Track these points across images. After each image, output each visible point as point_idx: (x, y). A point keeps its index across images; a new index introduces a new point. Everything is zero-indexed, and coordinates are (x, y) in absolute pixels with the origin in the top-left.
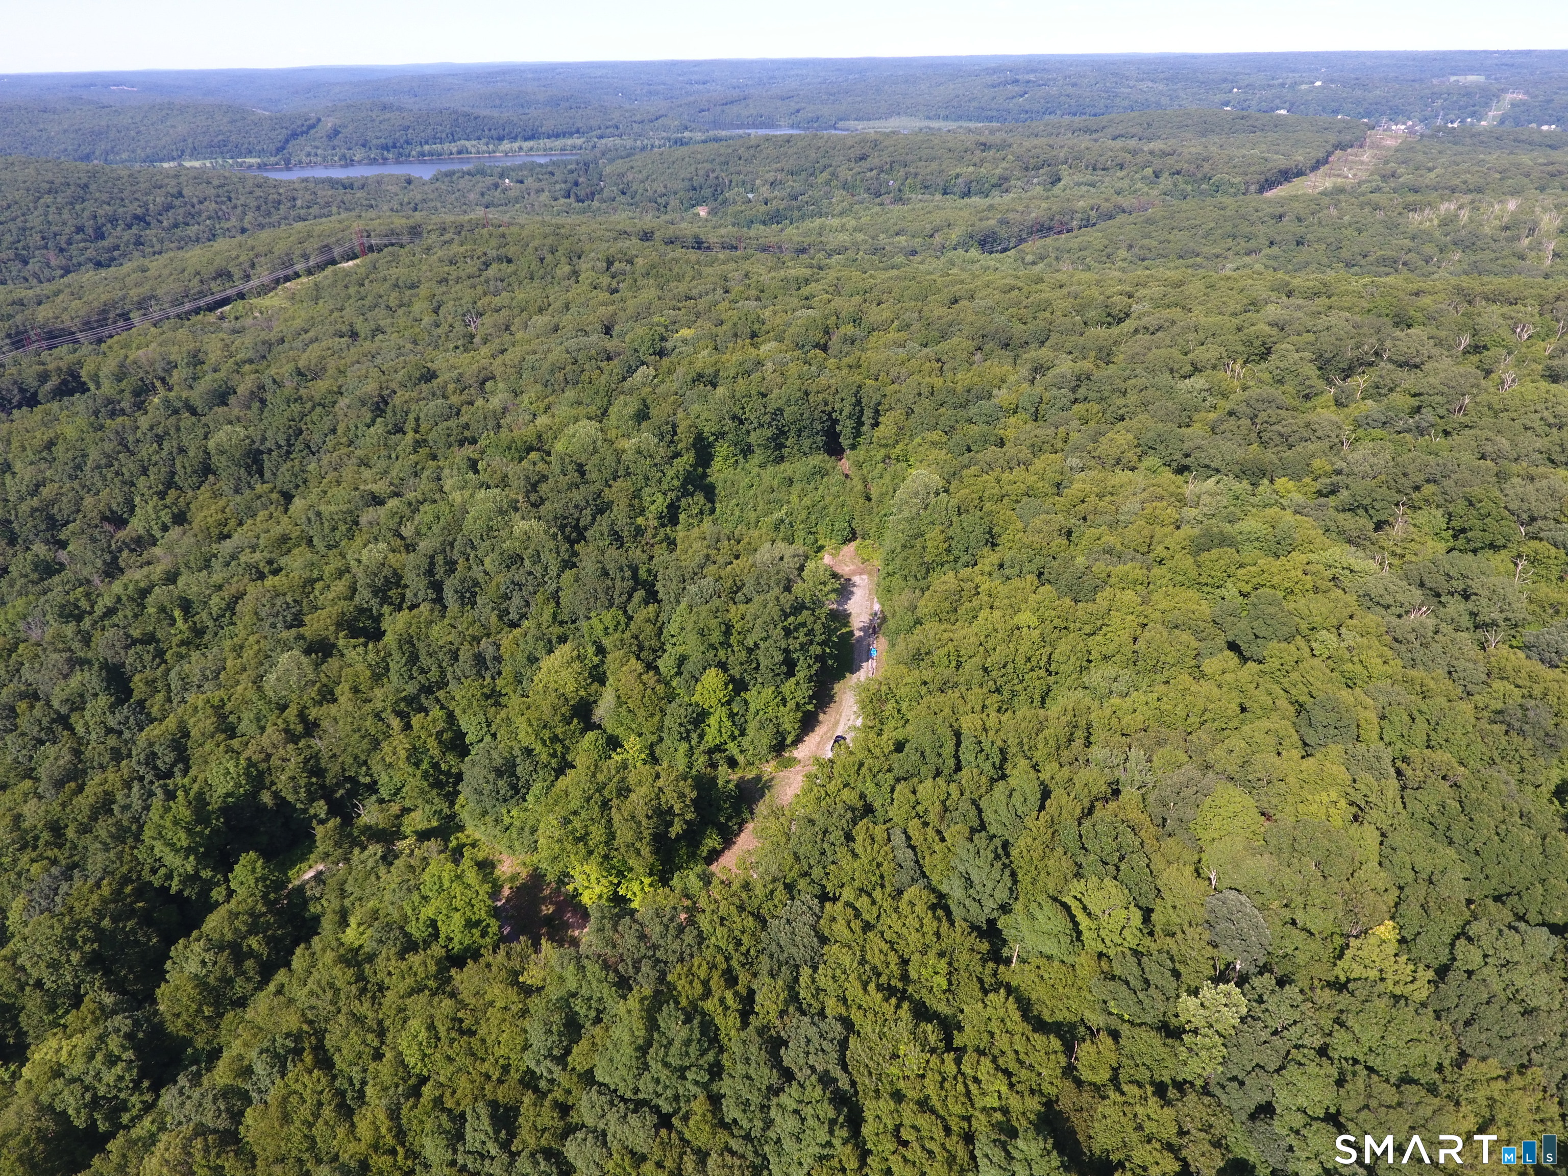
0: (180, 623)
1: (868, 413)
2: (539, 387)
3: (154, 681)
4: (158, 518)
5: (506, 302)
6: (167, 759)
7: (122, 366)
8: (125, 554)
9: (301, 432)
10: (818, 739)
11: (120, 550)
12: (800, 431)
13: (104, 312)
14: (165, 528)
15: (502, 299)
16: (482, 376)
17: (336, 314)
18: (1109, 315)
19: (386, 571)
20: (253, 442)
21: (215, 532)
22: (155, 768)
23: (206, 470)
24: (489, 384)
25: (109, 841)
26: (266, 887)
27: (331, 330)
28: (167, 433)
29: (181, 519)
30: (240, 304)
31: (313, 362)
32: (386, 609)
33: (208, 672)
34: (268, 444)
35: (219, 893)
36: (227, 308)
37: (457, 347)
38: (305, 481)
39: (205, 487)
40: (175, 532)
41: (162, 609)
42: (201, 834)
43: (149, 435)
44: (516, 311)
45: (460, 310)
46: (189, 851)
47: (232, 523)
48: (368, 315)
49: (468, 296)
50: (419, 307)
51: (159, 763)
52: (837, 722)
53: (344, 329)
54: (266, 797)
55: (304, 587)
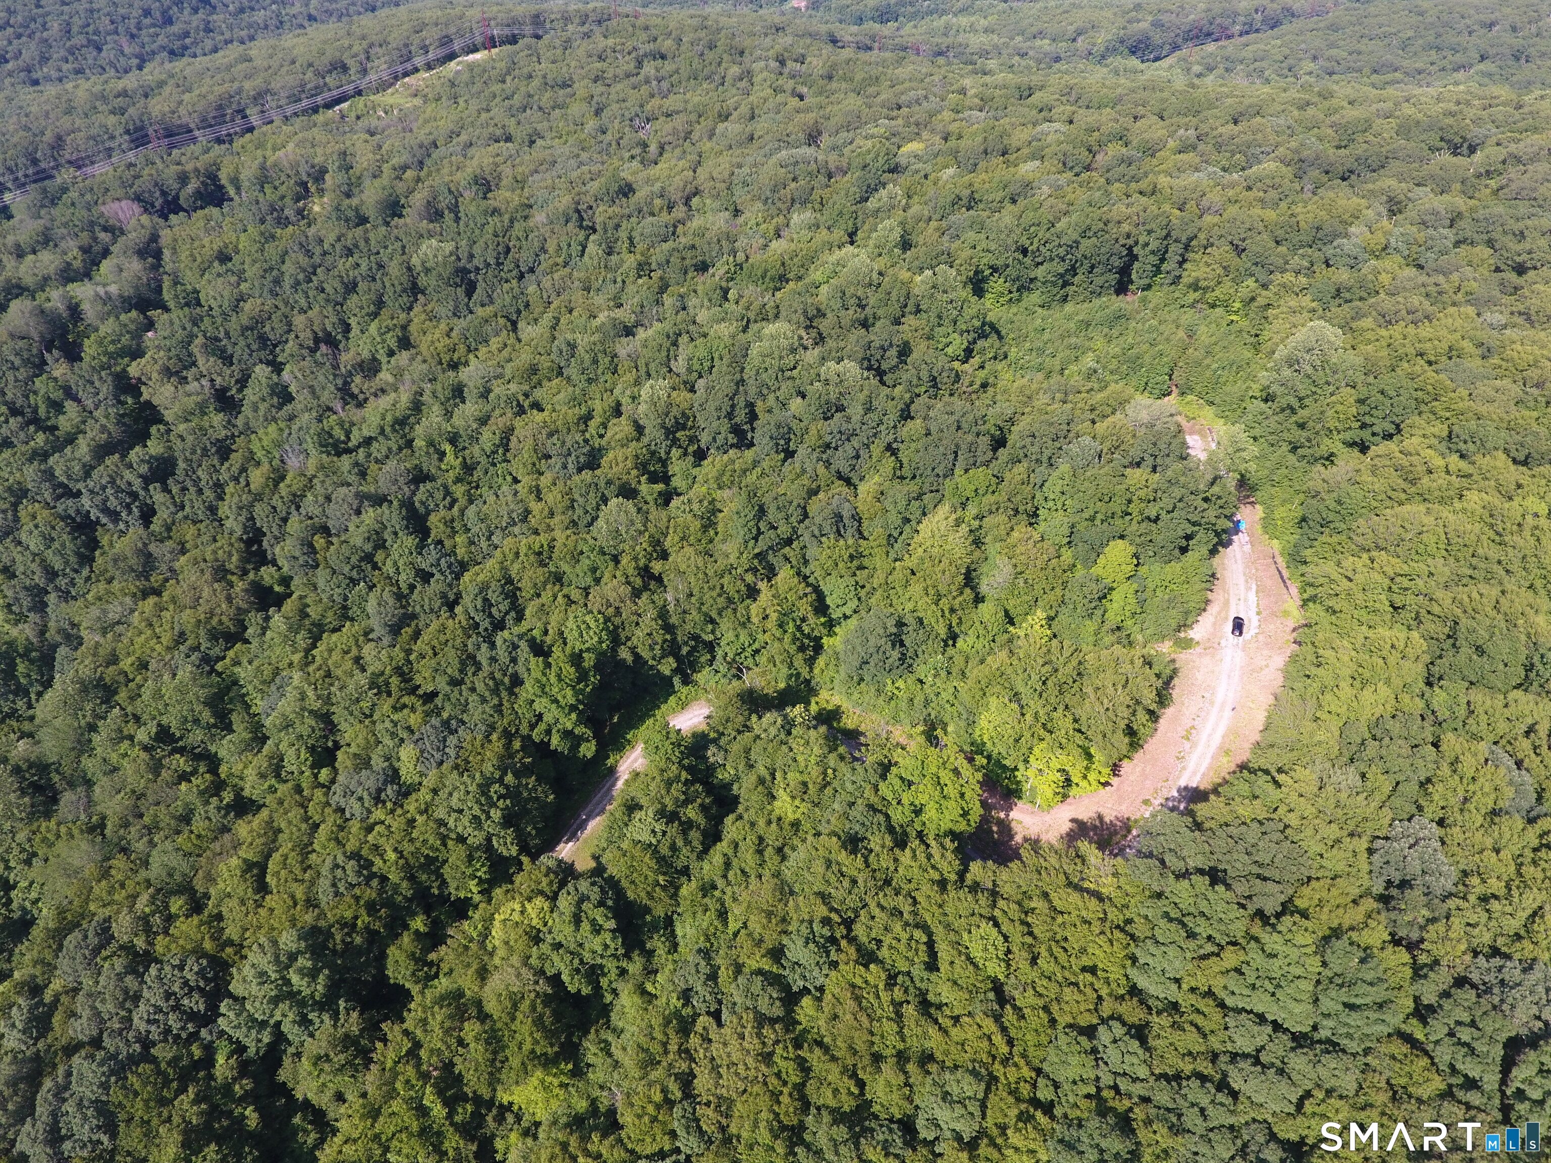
0: (450, 457)
1: (1175, 249)
2: (759, 205)
3: (452, 521)
4: (384, 341)
5: (680, 106)
6: (501, 607)
7: (263, 167)
8: (358, 379)
9: (508, 250)
10: (1212, 619)
11: (350, 374)
12: (1093, 267)
13: (220, 107)
14: (391, 353)
15: (672, 102)
16: (688, 189)
17: (484, 115)
18: (1442, 139)
19: (675, 412)
20: (459, 259)
21: (446, 358)
22: (490, 615)
23: (415, 290)
24: (695, 201)
25: (487, 694)
26: (682, 753)
27: (485, 133)
28: (356, 246)
29: (405, 343)
30: (360, 102)
31: (487, 170)
32: (675, 453)
33: (514, 515)
34: (476, 262)
35: (589, 749)
36: (345, 105)
37: (633, 157)
38: (527, 305)
39: (417, 308)
40: (404, 357)
41: (431, 443)
42: (582, 691)
43: (338, 247)
44: (694, 117)
45: (628, 115)
46: (573, 708)
47: (462, 349)
48: (522, 116)
49: (634, 97)
50: (576, 109)
51: (494, 610)
52: (1227, 603)
53: (498, 132)
54: (624, 654)
55: (578, 424)
